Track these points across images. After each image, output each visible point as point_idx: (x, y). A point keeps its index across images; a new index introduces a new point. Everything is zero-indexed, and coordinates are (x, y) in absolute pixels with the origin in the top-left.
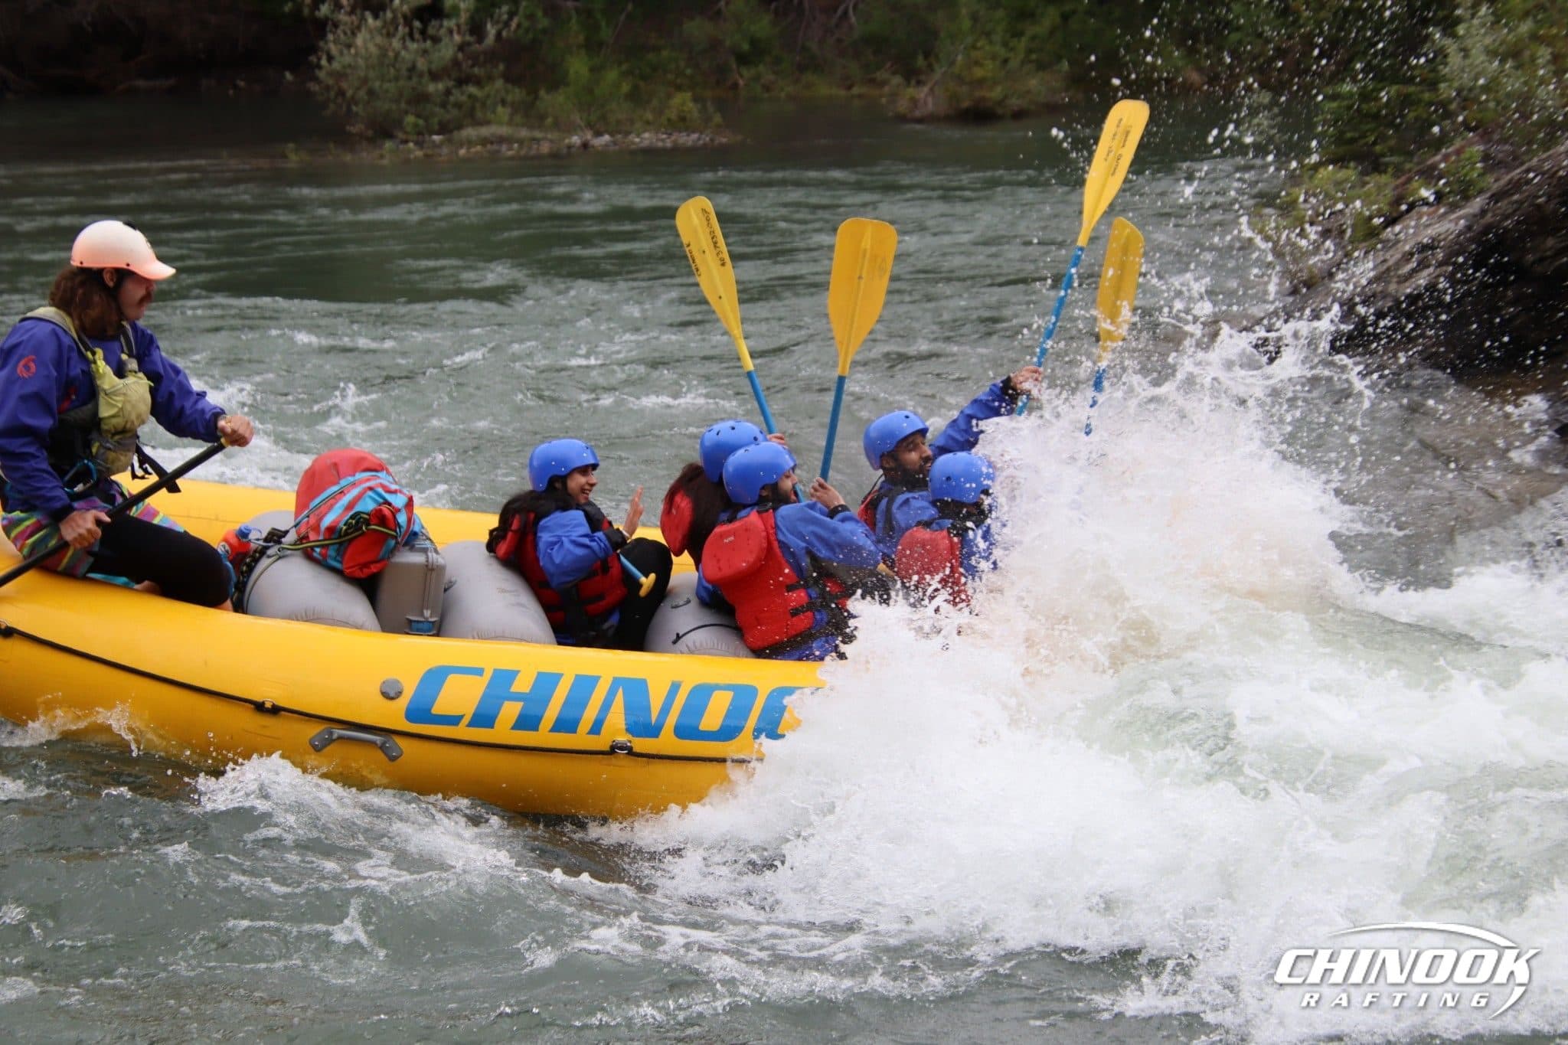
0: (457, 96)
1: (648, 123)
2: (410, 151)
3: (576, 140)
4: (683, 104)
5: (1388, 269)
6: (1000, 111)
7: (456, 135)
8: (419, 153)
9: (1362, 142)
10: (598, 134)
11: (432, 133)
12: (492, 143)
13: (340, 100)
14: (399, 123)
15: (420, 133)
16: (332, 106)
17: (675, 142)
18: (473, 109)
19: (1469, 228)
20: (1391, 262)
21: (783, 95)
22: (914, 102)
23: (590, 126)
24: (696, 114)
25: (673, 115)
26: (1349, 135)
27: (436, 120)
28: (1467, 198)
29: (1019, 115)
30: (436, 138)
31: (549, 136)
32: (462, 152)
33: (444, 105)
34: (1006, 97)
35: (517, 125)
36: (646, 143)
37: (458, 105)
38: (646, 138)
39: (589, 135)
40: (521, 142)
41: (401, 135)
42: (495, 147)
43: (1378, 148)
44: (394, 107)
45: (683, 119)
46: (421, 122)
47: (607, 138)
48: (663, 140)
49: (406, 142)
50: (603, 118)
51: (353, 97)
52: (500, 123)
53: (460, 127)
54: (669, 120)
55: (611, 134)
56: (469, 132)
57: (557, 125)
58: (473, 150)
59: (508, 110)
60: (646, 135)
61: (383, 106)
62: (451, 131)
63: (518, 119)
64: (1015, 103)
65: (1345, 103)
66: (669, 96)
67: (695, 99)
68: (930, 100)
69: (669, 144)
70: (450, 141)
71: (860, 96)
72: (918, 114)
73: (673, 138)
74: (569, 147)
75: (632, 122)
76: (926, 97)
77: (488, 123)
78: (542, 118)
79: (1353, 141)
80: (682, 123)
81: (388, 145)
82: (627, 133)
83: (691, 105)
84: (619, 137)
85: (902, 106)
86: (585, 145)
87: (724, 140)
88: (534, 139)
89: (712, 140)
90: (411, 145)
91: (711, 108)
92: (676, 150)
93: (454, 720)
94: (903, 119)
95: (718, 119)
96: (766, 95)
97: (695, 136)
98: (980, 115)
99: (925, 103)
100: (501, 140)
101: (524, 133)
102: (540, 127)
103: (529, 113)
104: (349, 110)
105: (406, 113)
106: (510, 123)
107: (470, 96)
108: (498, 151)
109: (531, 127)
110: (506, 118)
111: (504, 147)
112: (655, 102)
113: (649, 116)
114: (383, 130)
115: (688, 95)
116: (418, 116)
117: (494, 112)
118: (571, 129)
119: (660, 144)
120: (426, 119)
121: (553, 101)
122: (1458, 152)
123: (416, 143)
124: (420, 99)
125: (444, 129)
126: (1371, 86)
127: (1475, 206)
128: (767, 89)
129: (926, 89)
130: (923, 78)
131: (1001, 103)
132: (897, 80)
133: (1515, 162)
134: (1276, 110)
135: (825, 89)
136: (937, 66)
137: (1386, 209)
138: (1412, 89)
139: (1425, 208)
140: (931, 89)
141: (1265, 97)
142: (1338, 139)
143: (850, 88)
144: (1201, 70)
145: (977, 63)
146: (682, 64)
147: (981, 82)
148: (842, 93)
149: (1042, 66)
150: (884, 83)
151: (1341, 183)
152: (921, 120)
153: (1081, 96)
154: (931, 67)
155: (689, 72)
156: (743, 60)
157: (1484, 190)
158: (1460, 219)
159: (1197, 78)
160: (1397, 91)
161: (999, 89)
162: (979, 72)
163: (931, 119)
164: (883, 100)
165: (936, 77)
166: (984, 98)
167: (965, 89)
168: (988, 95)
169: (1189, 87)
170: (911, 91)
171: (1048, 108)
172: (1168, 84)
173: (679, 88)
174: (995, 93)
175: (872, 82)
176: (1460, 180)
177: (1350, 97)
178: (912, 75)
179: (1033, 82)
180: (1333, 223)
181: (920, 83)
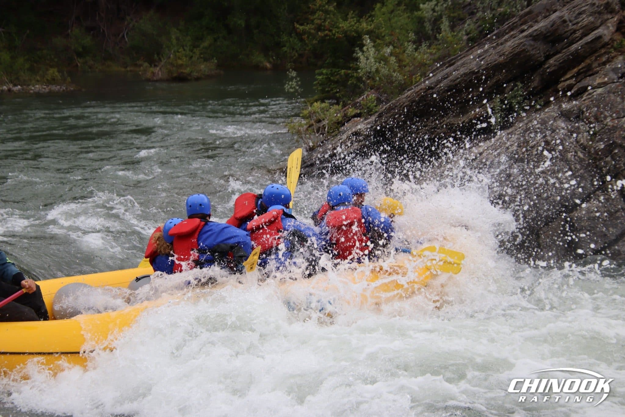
1: (38, 81)
3: (5, 88)
4: (54, 73)
5: (342, 143)
6: (189, 78)
9: (332, 92)
10: (15, 85)
17: (50, 89)
20: (342, 140)
21: (97, 70)
22: (153, 73)
23: (11, 82)
24: (59, 77)
25: (49, 78)
26: (327, 89)
28: (370, 115)
29: (197, 79)
34: (191, 72)
36: (37, 90)
39: (11, 86)
43: (338, 95)
45: (54, 80)
47: (19, 87)
48: (45, 88)
50: (17, 79)
54: (47, 80)
55: (21, 86)
60: (37, 86)
64: (195, 74)
65: (325, 77)
66: (47, 70)
67: (59, 72)
68: (160, 73)
69: (47, 90)
71: (131, 71)
72: (155, 78)
73: (49, 87)
74: (2, 91)
75: (31, 80)
76: (159, 72)
79: (328, 92)
80: (53, 81)
82: (29, 85)
83: (57, 74)
84: (25, 87)
85: (149, 75)
86: (9, 90)
87: (72, 89)
89: (66, 89)
91: (66, 75)
92: (50, 93)
94: (148, 80)
95: (69, 79)
96: (89, 70)
97: (59, 87)
98: (181, 79)
99: (158, 74)
112: (41, 72)
113: (38, 78)
115: (56, 69)
118: (3, 83)
119: (43, 90)
122: (367, 97)
126: (334, 70)
127: (373, 118)
128: (90, 67)
129: (158, 68)
130: (157, 64)
131: (190, 74)
132: (146, 64)
133: (387, 101)
134: (298, 79)
135: (116, 68)
136: (162, 59)
137: (340, 119)
138: (349, 72)
139: (356, 119)
140: (160, 69)
141: (294, 74)
142: (323, 91)
143: (126, 67)
144: (270, 62)
145: (179, 58)
146: (53, 57)
147: (181, 65)
148: (123, 69)
149: (206, 60)
150: (141, 65)
151: (323, 109)
152: (157, 81)
153: (222, 72)
154: (160, 60)
155: (56, 60)
156: (79, 55)
157: (376, 112)
158: (369, 123)
159: (268, 65)
160: (344, 72)
161: (188, 69)
162: (180, 62)
163: (161, 80)
164: (140, 73)
165: (162, 63)
166: (182, 72)
167: (174, 68)
168: (184, 71)
169: (266, 69)
170: (152, 69)
171: (209, 77)
172: (257, 67)
173: (52, 67)
174: (188, 70)
175: (136, 65)
176: (368, 108)
177: (327, 74)
178: (152, 63)
179: (202, 66)
180: (321, 125)
181: (155, 66)
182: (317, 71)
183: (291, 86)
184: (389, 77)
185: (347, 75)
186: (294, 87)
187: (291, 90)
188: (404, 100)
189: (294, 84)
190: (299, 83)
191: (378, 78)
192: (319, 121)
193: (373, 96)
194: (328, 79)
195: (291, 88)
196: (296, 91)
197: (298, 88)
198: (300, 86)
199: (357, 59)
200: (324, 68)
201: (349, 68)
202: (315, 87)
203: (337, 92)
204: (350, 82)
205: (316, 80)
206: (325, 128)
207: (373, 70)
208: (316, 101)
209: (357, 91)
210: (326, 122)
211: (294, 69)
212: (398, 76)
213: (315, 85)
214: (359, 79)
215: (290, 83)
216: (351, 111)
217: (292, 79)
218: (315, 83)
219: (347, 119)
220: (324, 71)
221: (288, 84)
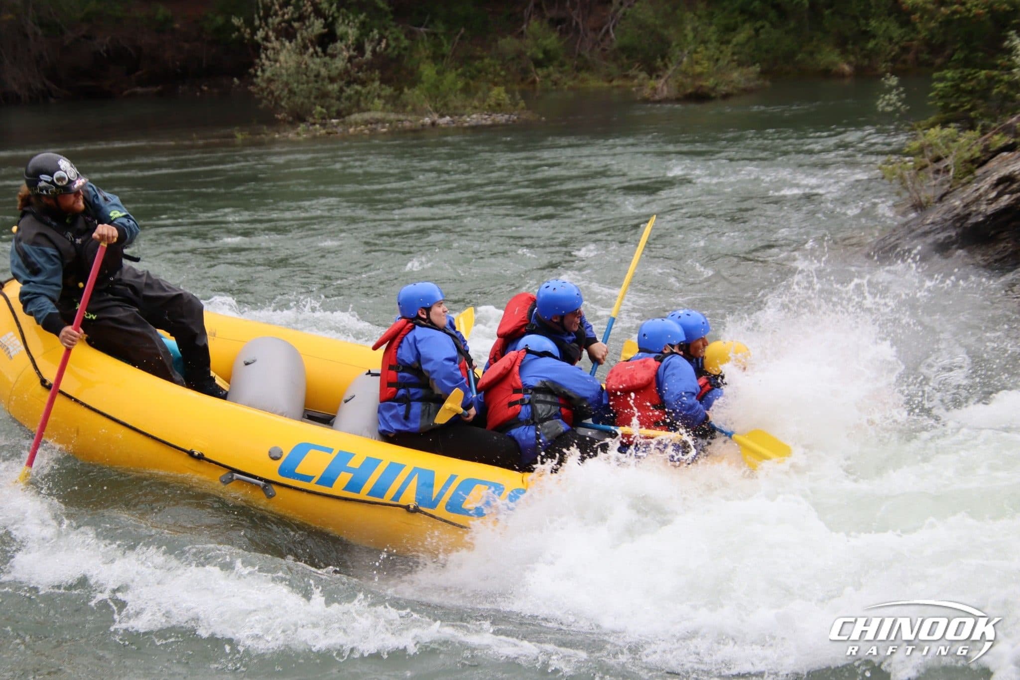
0: (349, 91)
1: (475, 108)
2: (316, 130)
3: (427, 120)
4: (499, 94)
5: (981, 195)
6: (713, 95)
7: (347, 118)
8: (323, 131)
9: (961, 109)
10: (442, 116)
11: (331, 118)
12: (371, 124)
13: (270, 97)
14: (309, 112)
15: (323, 118)
16: (265, 102)
17: (493, 120)
18: (358, 101)
20: (982, 191)
21: (566, 87)
22: (655, 89)
23: (436, 110)
24: (508, 101)
25: (492, 103)
26: (952, 105)
27: (334, 109)
29: (726, 96)
30: (334, 121)
31: (409, 118)
32: (351, 130)
33: (338, 99)
34: (717, 85)
35: (388, 111)
36: (473, 123)
37: (349, 98)
38: (474, 119)
39: (436, 117)
40: (391, 122)
41: (311, 120)
42: (374, 126)
43: (972, 114)
44: (306, 101)
45: (499, 105)
46: (324, 111)
47: (448, 118)
48: (485, 119)
49: (314, 124)
50: (446, 105)
51: (279, 96)
52: (376, 110)
53: (350, 114)
54: (489, 106)
55: (451, 117)
56: (356, 117)
57: (414, 111)
58: (359, 129)
59: (383, 101)
60: (474, 116)
61: (299, 100)
62: (343, 117)
63: (389, 107)
64: (723, 89)
65: (949, 84)
66: (489, 90)
67: (507, 91)
68: (665, 88)
69: (489, 122)
70: (343, 122)
71: (618, 87)
72: (657, 97)
73: (492, 117)
74: (423, 125)
75: (465, 107)
76: (663, 86)
77: (369, 110)
78: (405, 106)
79: (955, 109)
80: (498, 107)
81: (302, 126)
82: (462, 115)
83: (503, 95)
84: (457, 117)
85: (647, 92)
86: (433, 124)
87: (527, 118)
88: (399, 120)
89: (518, 118)
90: (318, 126)
91: (518, 97)
92: (494, 126)
93: (308, 479)
94: (646, 101)
95: (522, 104)
96: (554, 87)
97: (507, 116)
98: (700, 97)
99: (662, 90)
100: (377, 121)
101: (392, 116)
102: (404, 112)
103: (396, 103)
104: (276, 103)
105: (315, 104)
106: (383, 110)
107: (357, 92)
108: (375, 129)
109: (397, 112)
110: (380, 107)
111: (379, 126)
112: (480, 94)
113: (476, 103)
114: (299, 117)
115: (502, 89)
116: (322, 107)
117: (372, 103)
118: (424, 113)
119: (484, 122)
120: (328, 108)
121: (411, 94)
123: (321, 125)
124: (323, 95)
125: (339, 115)
126: (966, 71)
128: (555, 83)
129: (662, 81)
130: (660, 73)
131: (713, 89)
132: (643, 75)
134: (902, 89)
135: (594, 83)
136: (670, 65)
137: (978, 154)
138: (995, 73)
139: (1004, 154)
140: (666, 81)
141: (893, 81)
142: (945, 108)
143: (611, 81)
144: (849, 63)
145: (697, 63)
146: (498, 68)
147: (700, 75)
148: (606, 85)
149: (740, 64)
150: (634, 77)
151: (946, 137)
152: (659, 102)
153: (768, 83)
154: (666, 66)
155: (503, 73)
156: (539, 64)
159: (847, 68)
160: (985, 75)
161: (712, 80)
162: (698, 69)
163: (666, 100)
164: (634, 89)
165: (670, 72)
166: (701, 86)
167: (689, 80)
168: (704, 84)
169: (842, 75)
170: (652, 83)
171: (746, 91)
172: (827, 73)
173: (496, 84)
174: (710, 83)
175: (626, 77)
177: (953, 80)
178: (653, 71)
179: (735, 75)
180: (941, 165)
181: (658, 77)
182: (936, 75)
183: (889, 101)
185: (990, 79)
186: (894, 104)
187: (889, 109)
189: (894, 98)
190: (903, 95)
192: (938, 159)
194: (956, 88)
195: (888, 105)
196: (897, 110)
197: (899, 104)
198: (904, 101)
199: (1011, 51)
200: (948, 68)
201: (995, 67)
202: (931, 103)
203: (971, 110)
204: (995, 91)
205: (933, 90)
206: (949, 171)
208: (933, 125)
209: (1008, 105)
210: (949, 162)
211: (893, 73)
213: (932, 99)
214: (1014, 85)
215: (887, 97)
216: (998, 140)
217: (889, 90)
218: (931, 94)
219: (989, 154)
220: (949, 74)
221: (884, 99)
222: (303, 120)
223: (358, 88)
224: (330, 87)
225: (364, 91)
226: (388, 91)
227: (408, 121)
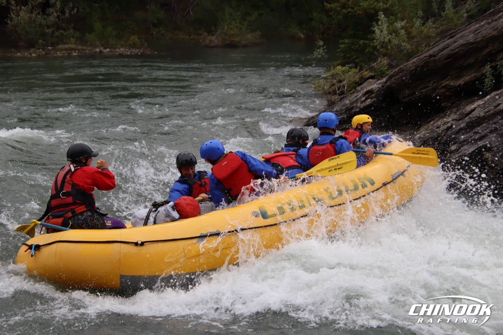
0: (57, 34)
1: (122, 45)
2: (40, 52)
3: (98, 50)
4: (135, 39)
5: (358, 99)
6: (239, 45)
7: (56, 47)
8: (43, 53)
9: (352, 58)
10: (105, 48)
11: (48, 46)
12: (69, 50)
13: (16, 34)
14: (37, 42)
15: (44, 46)
16: (13, 36)
17: (131, 52)
18: (62, 39)
19: (382, 86)
20: (358, 97)
21: (168, 38)
22: (211, 41)
23: (102, 45)
24: (139, 43)
25: (131, 44)
26: (348, 56)
27: (49, 42)
28: (382, 77)
29: (245, 46)
30: (49, 48)
31: (89, 48)
32: (58, 53)
33: (52, 37)
34: (240, 40)
35: (78, 45)
36: (121, 52)
37: (57, 37)
38: (122, 50)
39: (102, 49)
40: (79, 50)
41: (37, 47)
42: (70, 52)
43: (356, 60)
44: (34, 37)
45: (134, 44)
46: (44, 42)
47: (108, 50)
48: (127, 51)
49: (39, 49)
50: (107, 43)
51: (20, 33)
52: (72, 44)
53: (58, 44)
54: (130, 44)
55: (110, 49)
56: (61, 46)
57: (91, 45)
58: (62, 52)
59: (75, 39)
60: (122, 49)
61: (31, 36)
62: (54, 46)
63: (78, 42)
64: (244, 42)
65: (346, 46)
66: (130, 37)
67: (138, 38)
68: (216, 41)
69: (128, 53)
70: (54, 49)
71: (193, 39)
72: (212, 45)
73: (131, 50)
74: (95, 52)
75: (117, 45)
76: (214, 39)
77: (68, 43)
78: (86, 42)
79: (349, 58)
80: (134, 46)
81: (33, 50)
82: (116, 48)
83: (137, 40)
84: (113, 49)
85: (207, 42)
86: (101, 52)
87: (148, 52)
88: (83, 49)
89: (144, 52)
90: (41, 50)
91: (143, 41)
92: (131, 55)
94: (207, 46)
95: (146, 44)
96: (162, 37)
97: (138, 50)
98: (233, 46)
99: (214, 41)
100: (72, 49)
101: (80, 47)
102: (86, 45)
103: (82, 41)
104: (20, 37)
105: (39, 39)
106: (75, 44)
107: (61, 34)
109: (82, 45)
110: (74, 42)
111: (73, 52)
112: (125, 38)
113: (123, 43)
114: (31, 45)
115: (136, 36)
116: (43, 40)
117: (70, 40)
118: (96, 47)
119: (126, 53)
120: (46, 41)
121: (90, 37)
122: (380, 62)
123: (43, 49)
124: (43, 35)
125: (52, 45)
126: (354, 40)
127: (384, 80)
128: (163, 35)
129: (215, 37)
130: (214, 33)
131: (239, 42)
132: (205, 34)
133: (398, 65)
134: (325, 47)
135: (182, 36)
136: (218, 30)
137: (358, 80)
138: (367, 42)
139: (370, 80)
140: (216, 37)
141: (321, 43)
142: (344, 57)
143: (190, 36)
144: (304, 34)
145: (231, 29)
146: (134, 26)
147: (233, 35)
148: (188, 37)
149: (252, 31)
150: (201, 34)
151: (344, 71)
152: (213, 47)
153: (265, 41)
154: (216, 30)
155: (136, 29)
156: (155, 25)
157: (387, 75)
158: (380, 84)
159: (302, 36)
160: (363, 42)
161: (238, 37)
162: (232, 32)
163: (216, 47)
164: (201, 40)
165: (218, 33)
166: (233, 40)
167: (227, 37)
168: (235, 39)
169: (300, 39)
170: (210, 37)
171: (254, 44)
172: (294, 38)
173: (133, 34)
174: (237, 39)
175: (197, 34)
176: (381, 71)
177: (348, 44)
178: (210, 32)
179: (249, 36)
180: (342, 84)
181: (213, 35)
182: (340, 41)
183: (319, 53)
184: (399, 46)
185: (365, 44)
186: (322, 54)
187: (319, 56)
188: (411, 65)
189: (321, 51)
190: (326, 50)
191: (389, 47)
192: (340, 81)
193: (385, 61)
194: (350, 48)
195: (318, 54)
196: (323, 57)
197: (324, 54)
198: (327, 53)
199: (374, 32)
200: (346, 38)
201: (367, 39)
202: (338, 54)
203: (356, 58)
204: (367, 50)
205: (340, 48)
206: (345, 87)
207: (386, 40)
208: (339, 65)
209: (372, 58)
210: (345, 82)
211: (322, 40)
212: (407, 46)
213: (338, 52)
214: (375, 48)
215: (318, 50)
216: (367, 74)
217: (319, 48)
218: (338, 50)
219: (363, 80)
220: (346, 41)
221: (317, 52)
222: (33, 47)
223: (62, 31)
224: (47, 31)
225: (65, 34)
226: (78, 34)
227: (88, 50)
